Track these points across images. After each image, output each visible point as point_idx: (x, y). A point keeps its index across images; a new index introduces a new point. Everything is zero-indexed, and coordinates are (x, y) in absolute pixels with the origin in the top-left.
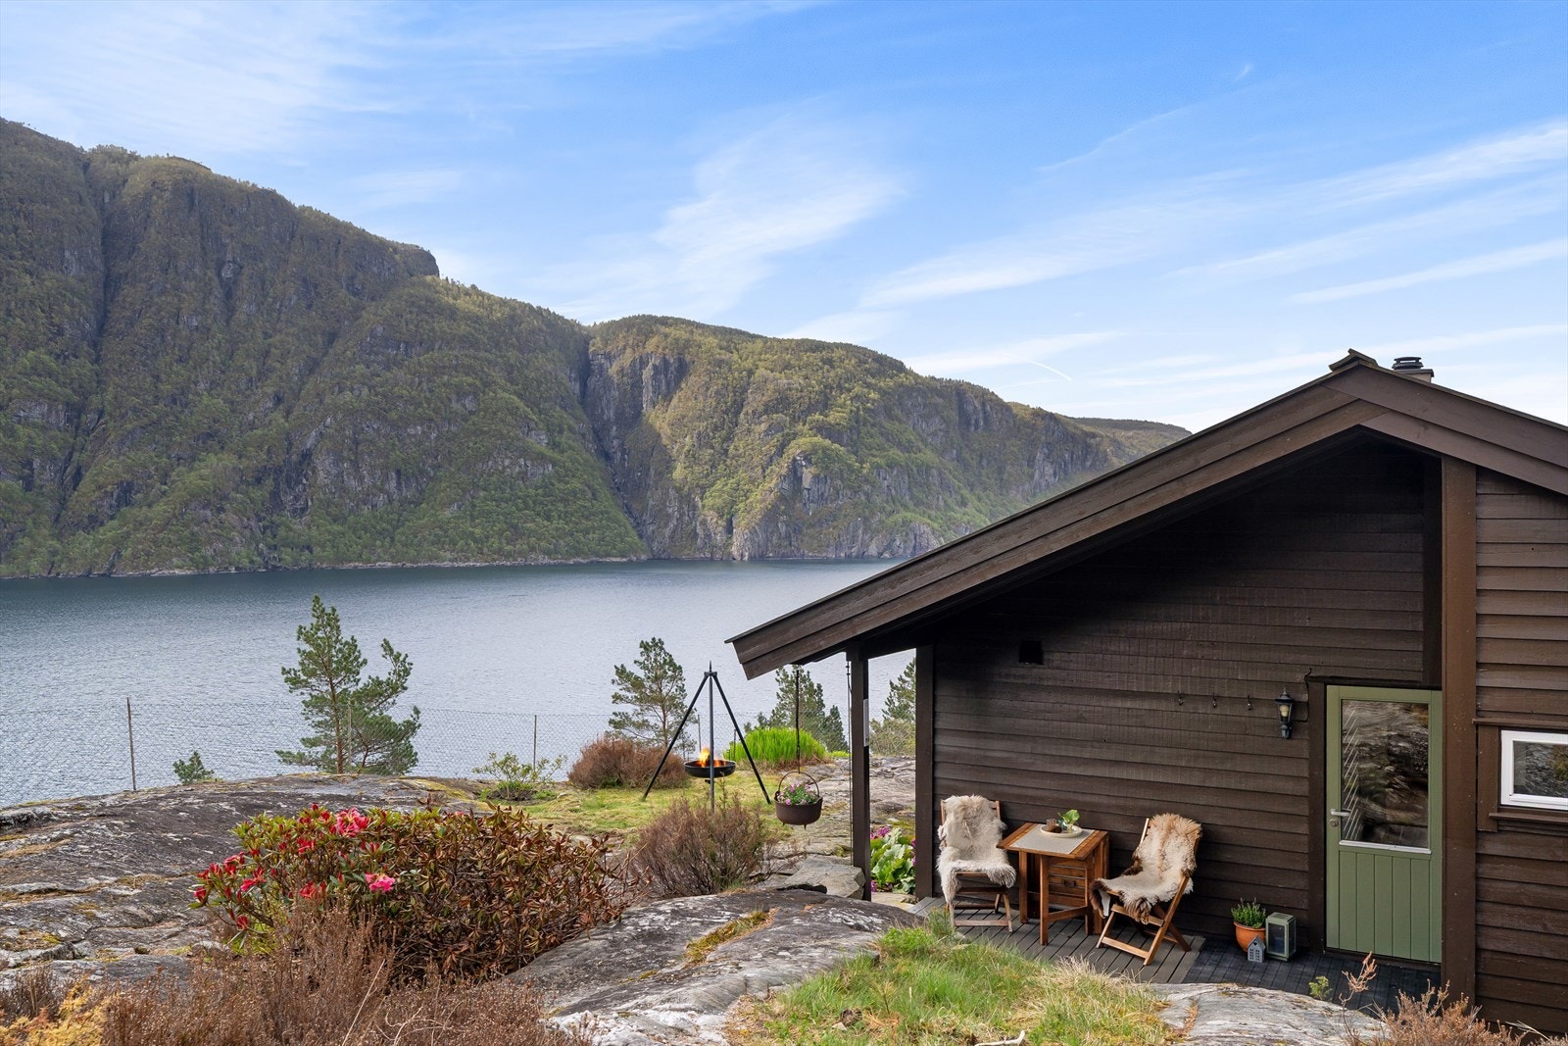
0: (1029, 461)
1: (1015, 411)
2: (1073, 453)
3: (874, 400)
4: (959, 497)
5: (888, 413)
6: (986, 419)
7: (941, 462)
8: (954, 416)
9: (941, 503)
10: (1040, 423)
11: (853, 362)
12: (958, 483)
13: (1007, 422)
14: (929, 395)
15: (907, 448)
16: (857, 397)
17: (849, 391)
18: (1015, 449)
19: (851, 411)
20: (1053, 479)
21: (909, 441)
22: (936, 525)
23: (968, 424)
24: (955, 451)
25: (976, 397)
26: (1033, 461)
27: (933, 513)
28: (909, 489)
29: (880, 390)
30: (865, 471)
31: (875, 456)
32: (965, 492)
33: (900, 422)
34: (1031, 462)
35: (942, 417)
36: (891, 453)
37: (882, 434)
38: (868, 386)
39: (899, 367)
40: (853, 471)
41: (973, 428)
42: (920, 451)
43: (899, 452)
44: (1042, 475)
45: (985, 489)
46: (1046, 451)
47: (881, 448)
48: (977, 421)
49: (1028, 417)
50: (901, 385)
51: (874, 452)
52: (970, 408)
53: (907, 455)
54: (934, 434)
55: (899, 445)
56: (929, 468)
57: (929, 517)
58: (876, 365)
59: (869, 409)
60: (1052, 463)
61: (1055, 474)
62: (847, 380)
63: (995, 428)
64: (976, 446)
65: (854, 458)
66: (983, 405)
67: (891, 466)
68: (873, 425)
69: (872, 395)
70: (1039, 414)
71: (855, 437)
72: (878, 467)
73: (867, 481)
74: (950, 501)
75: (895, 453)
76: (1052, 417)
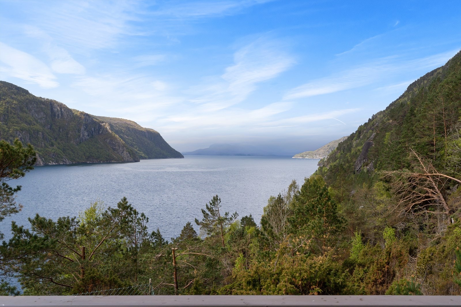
0: (78, 130)
1: (73, 112)
2: (95, 128)
3: (15, 104)
4: (51, 143)
5: (21, 109)
6: (62, 114)
7: (43, 129)
8: (49, 112)
9: (43, 145)
10: (83, 117)
11: (6, 88)
12: (50, 137)
13: (70, 116)
14: (39, 104)
15: (29, 124)
16: (8, 102)
17: (4, 100)
18: (73, 126)
19: (5, 108)
20: (87, 137)
21: (30, 121)
22: (41, 153)
23: (55, 116)
24: (49, 126)
25: (58, 106)
26: (80, 130)
27: (39, 148)
28: (30, 139)
29: (18, 100)
30: (11, 132)
31: (15, 126)
32: (53, 141)
33: (27, 113)
34: (79, 131)
35: (44, 113)
36: (22, 125)
37: (18, 118)
38: (13, 98)
39: (26, 92)
40: (5, 132)
41: (57, 117)
42: (35, 125)
43: (26, 125)
44: (83, 136)
45: (61, 140)
46: (85, 127)
47: (17, 123)
48: (58, 115)
49: (78, 114)
50: (27, 99)
51: (15, 124)
52: (56, 110)
53: (29, 126)
54: (41, 119)
55: (26, 122)
56: (38, 132)
57: (38, 150)
58: (16, 91)
59: (13, 108)
60: (87, 131)
61: (88, 136)
62: (4, 95)
63: (65, 118)
64: (58, 124)
65: (5, 126)
66: (61, 109)
67: (22, 130)
68: (14, 114)
69: (15, 102)
70: (82, 113)
71: (6, 118)
72: (17, 130)
73: (11, 136)
74: (47, 144)
75: (24, 125)
76: (87, 115)
